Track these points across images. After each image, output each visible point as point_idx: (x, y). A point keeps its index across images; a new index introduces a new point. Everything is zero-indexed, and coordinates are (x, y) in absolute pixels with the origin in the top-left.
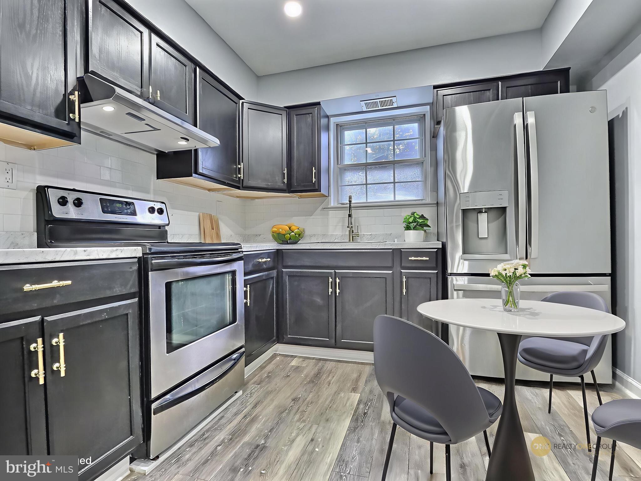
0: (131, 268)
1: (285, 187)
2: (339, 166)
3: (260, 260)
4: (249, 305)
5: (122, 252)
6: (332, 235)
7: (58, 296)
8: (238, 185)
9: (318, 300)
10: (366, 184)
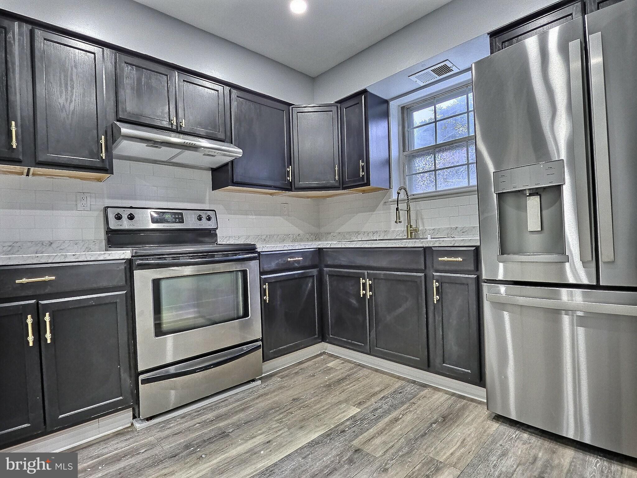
0: (118, 267)
1: (337, 184)
2: (405, 153)
3: (289, 259)
4: (268, 302)
5: (109, 255)
6: (393, 231)
7: (49, 287)
8: (289, 187)
9: (354, 301)
10: (435, 170)
